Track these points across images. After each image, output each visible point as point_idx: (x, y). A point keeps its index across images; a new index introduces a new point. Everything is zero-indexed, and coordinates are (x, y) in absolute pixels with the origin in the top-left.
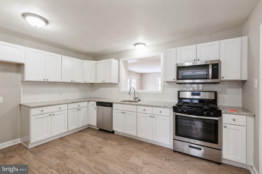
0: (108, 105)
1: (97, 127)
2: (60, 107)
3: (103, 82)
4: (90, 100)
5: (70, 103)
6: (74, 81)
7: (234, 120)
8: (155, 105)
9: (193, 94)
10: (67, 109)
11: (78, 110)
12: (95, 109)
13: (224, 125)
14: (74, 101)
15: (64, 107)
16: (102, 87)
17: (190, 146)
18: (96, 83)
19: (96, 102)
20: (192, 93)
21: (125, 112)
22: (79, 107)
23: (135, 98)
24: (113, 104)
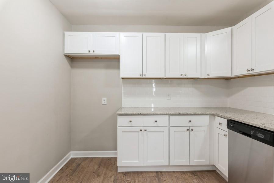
2: (156, 120)
3: (248, 71)
4: (215, 113)
5: (173, 115)
6: (185, 75)
10: (167, 125)
11: (188, 130)
12: (225, 135)
14: (181, 112)
15: (162, 120)
16: (250, 86)
18: (233, 76)
19: (226, 121)
22: (190, 124)
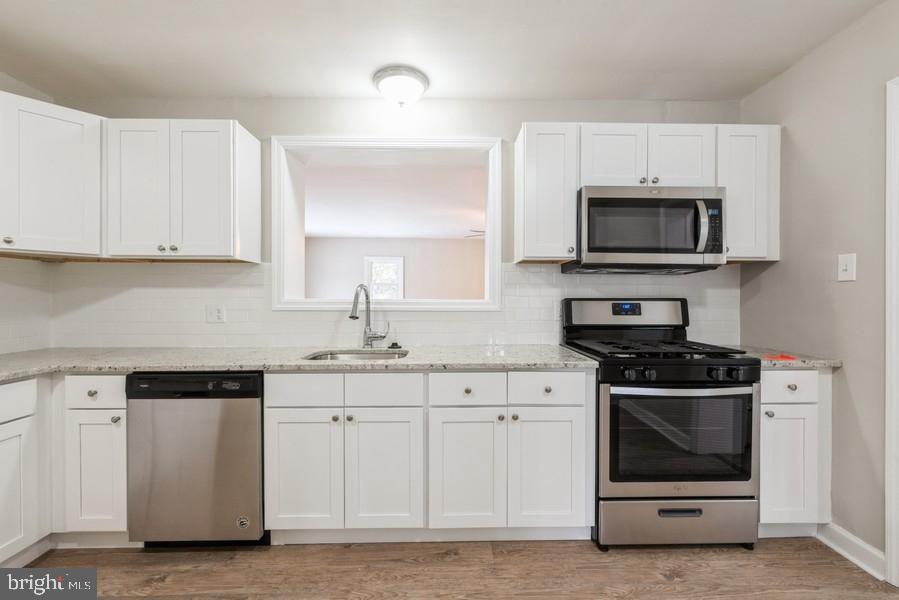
0: (234, 386)
1: (133, 532)
3: (161, 248)
7: (793, 388)
8: (522, 362)
9: (617, 310)
12: (116, 420)
13: (764, 409)
17: (662, 512)
19: (122, 380)
20: (614, 306)
21: (349, 412)
23: (370, 339)
24: (267, 377)
